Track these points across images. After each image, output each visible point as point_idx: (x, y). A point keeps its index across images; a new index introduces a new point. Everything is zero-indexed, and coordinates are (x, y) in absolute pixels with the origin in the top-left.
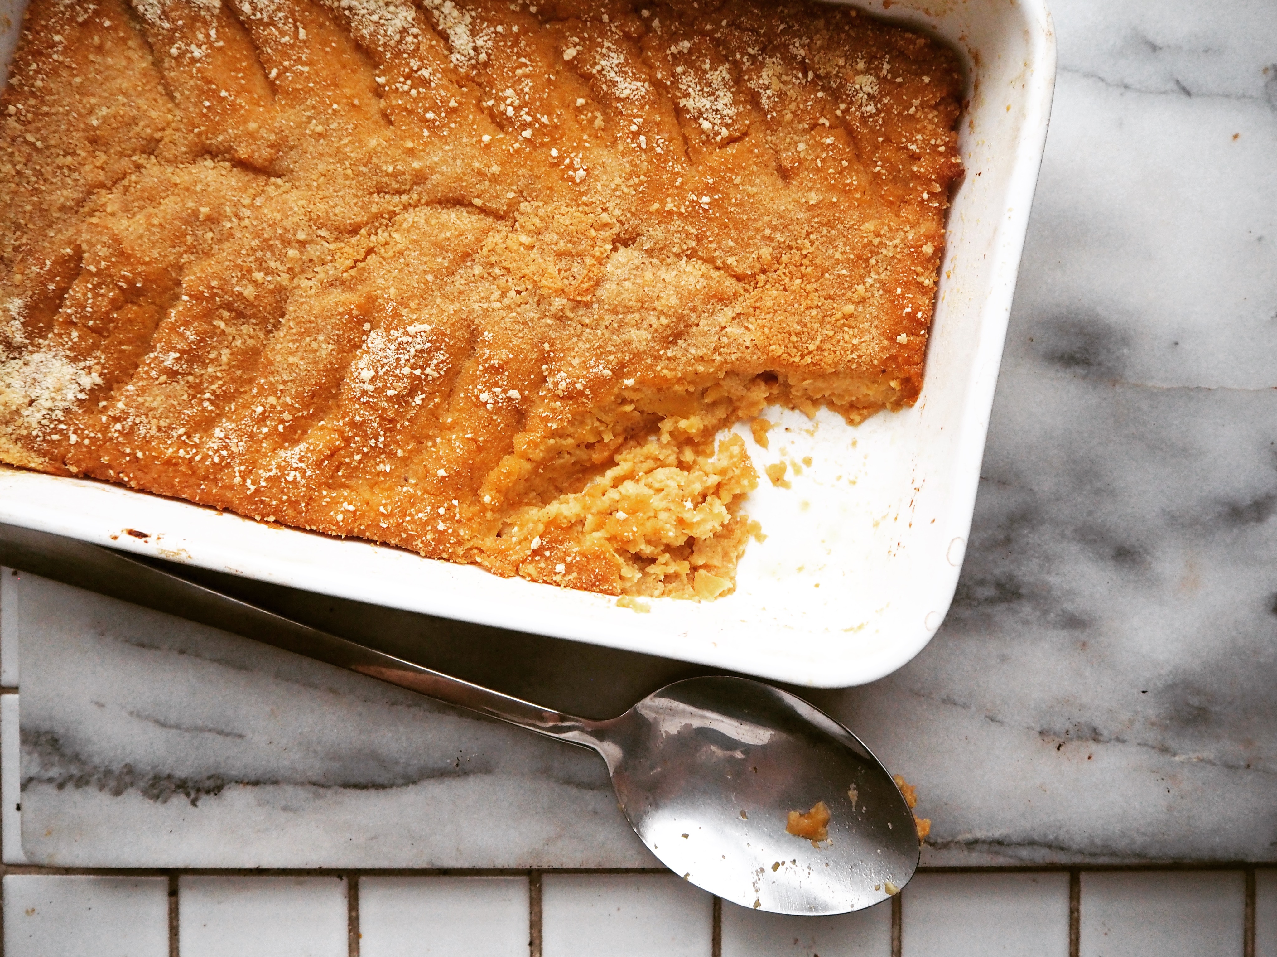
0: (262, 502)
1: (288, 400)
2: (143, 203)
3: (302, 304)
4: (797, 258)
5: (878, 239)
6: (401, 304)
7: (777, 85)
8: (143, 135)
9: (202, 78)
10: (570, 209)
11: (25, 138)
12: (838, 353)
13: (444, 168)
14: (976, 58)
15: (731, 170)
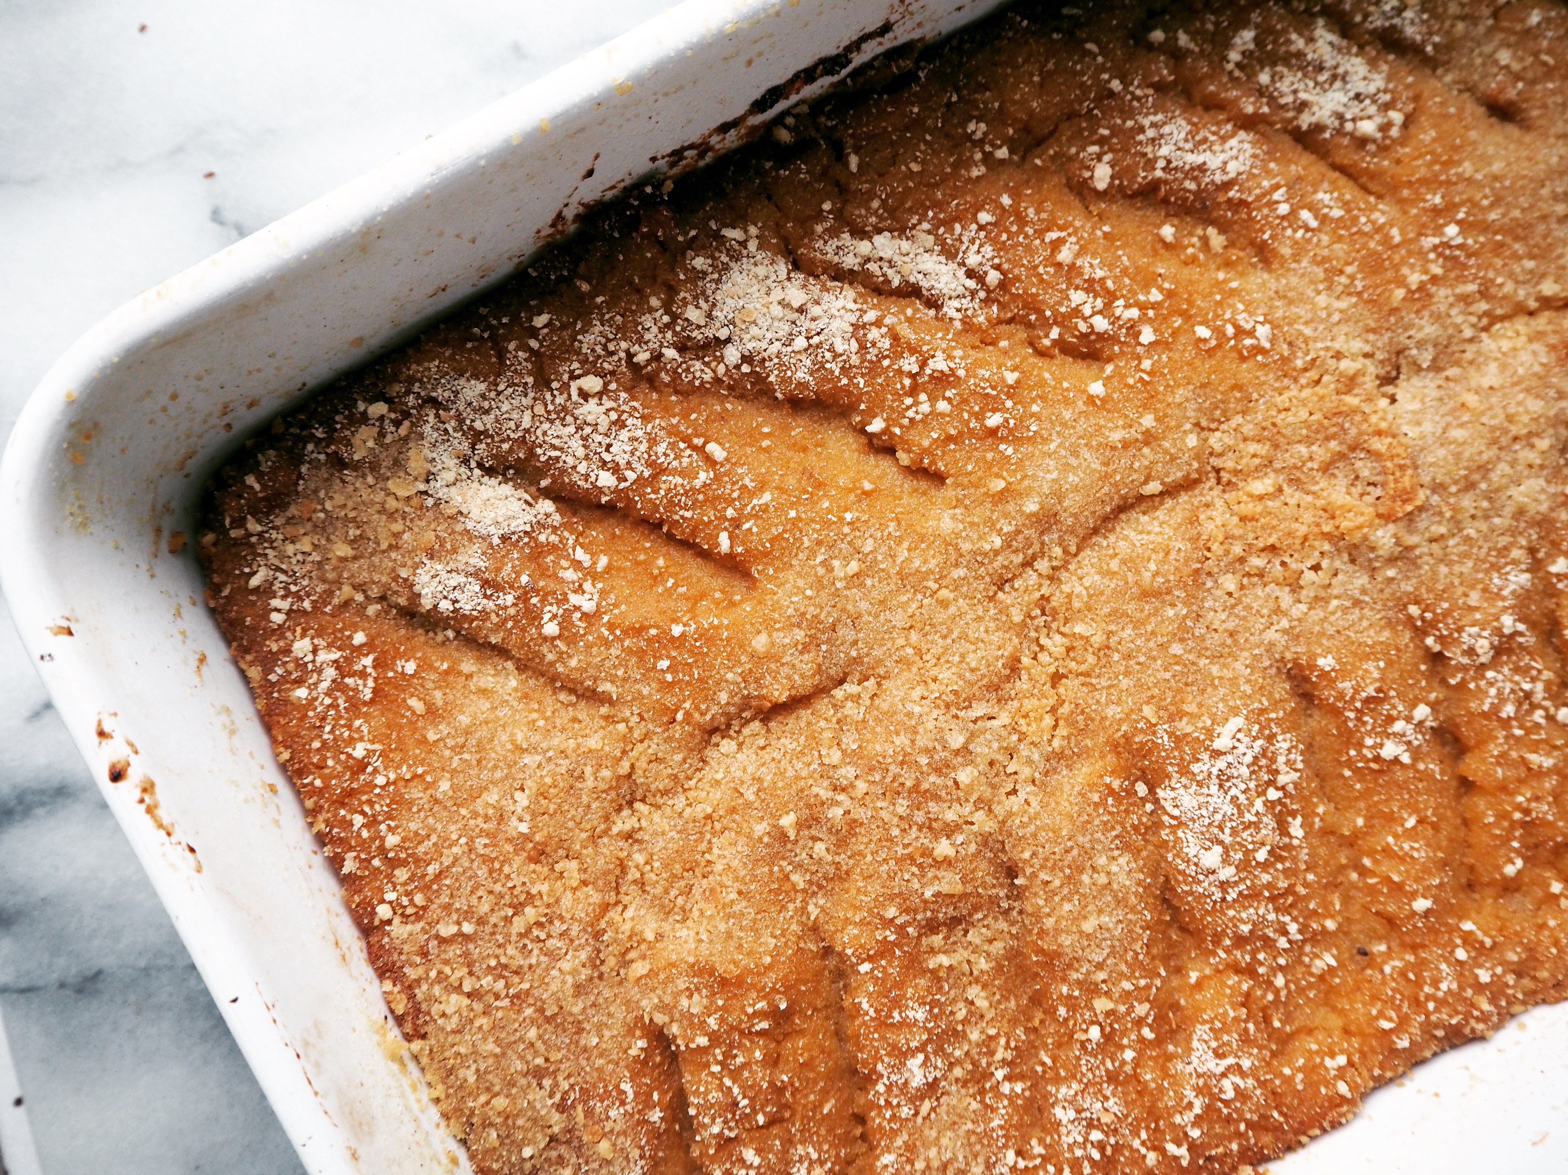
0: (1209, 1159)
1: (1127, 985)
2: (682, 883)
6: (1171, 719)
8: (603, 786)
9: (625, 632)
10: (1288, 394)
11: (437, 936)
13: (1072, 479)
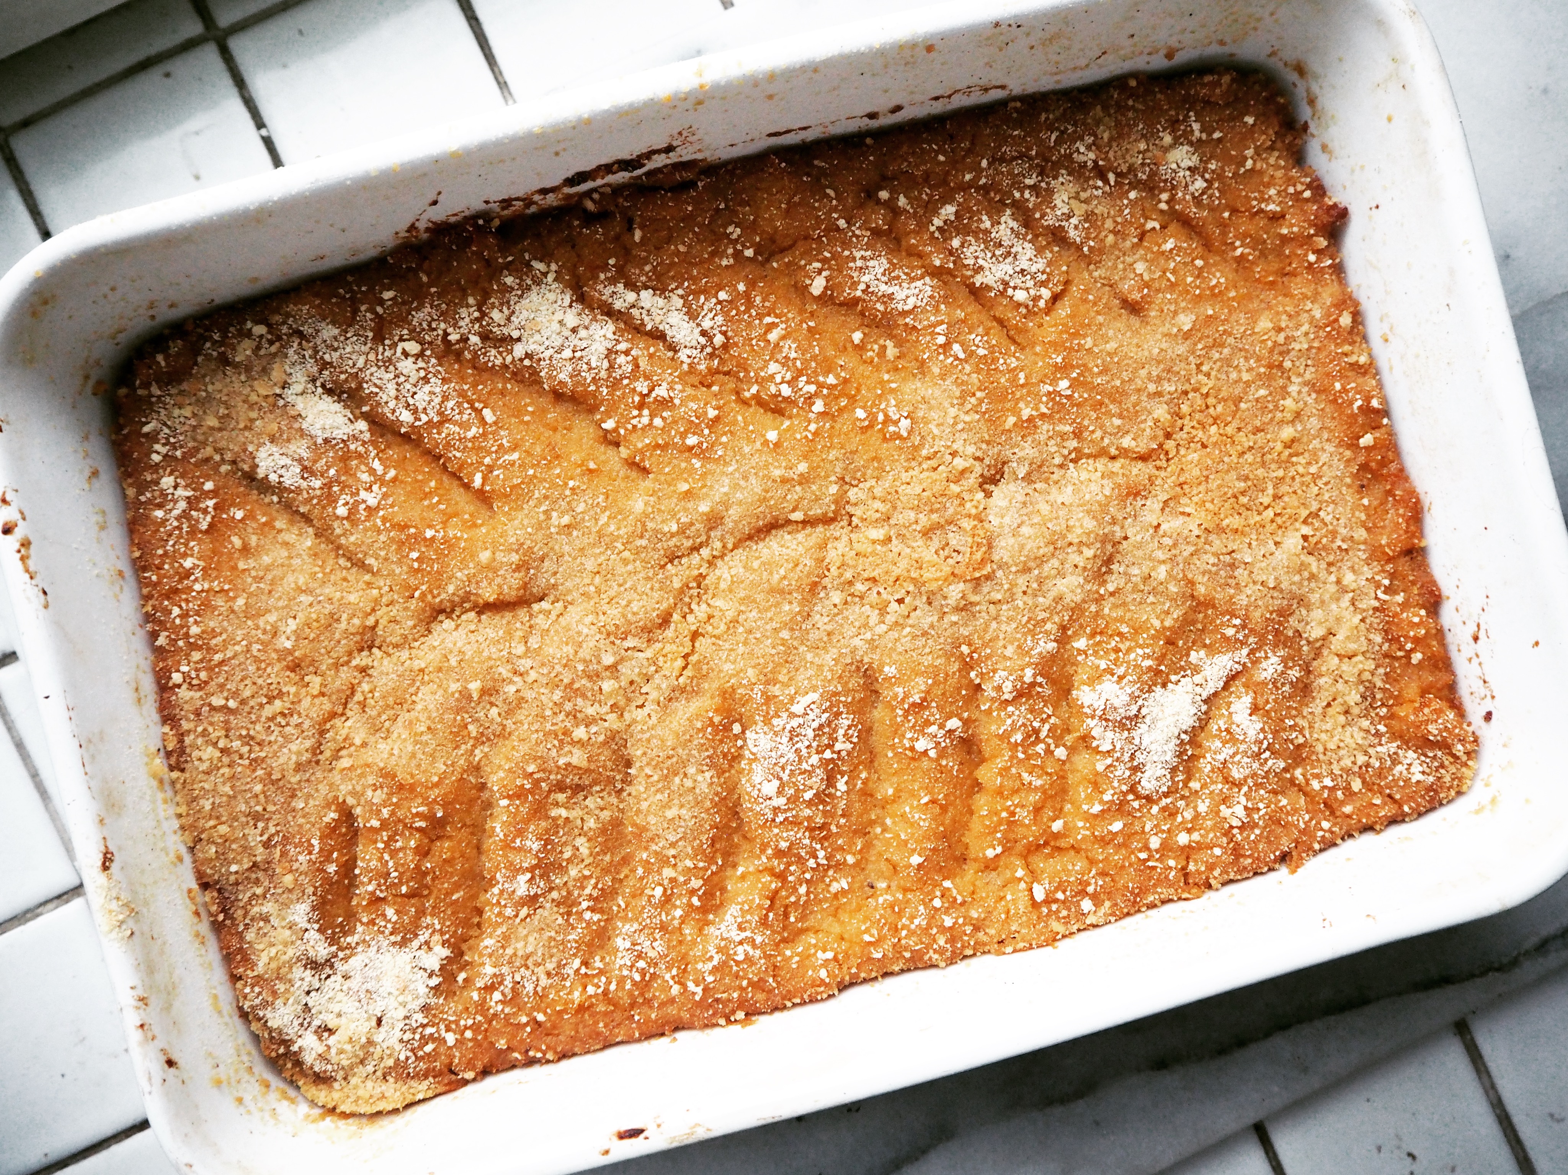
0: (717, 1000)
1: (689, 864)
2: (392, 712)
3: (648, 741)
4: (1199, 401)
5: (1282, 336)
6: (767, 683)
7: (1080, 209)
8: (352, 630)
9: (393, 526)
10: (911, 473)
11: (210, 705)
12: (1299, 492)
13: (739, 495)
14: (1300, 70)
15: (1076, 335)
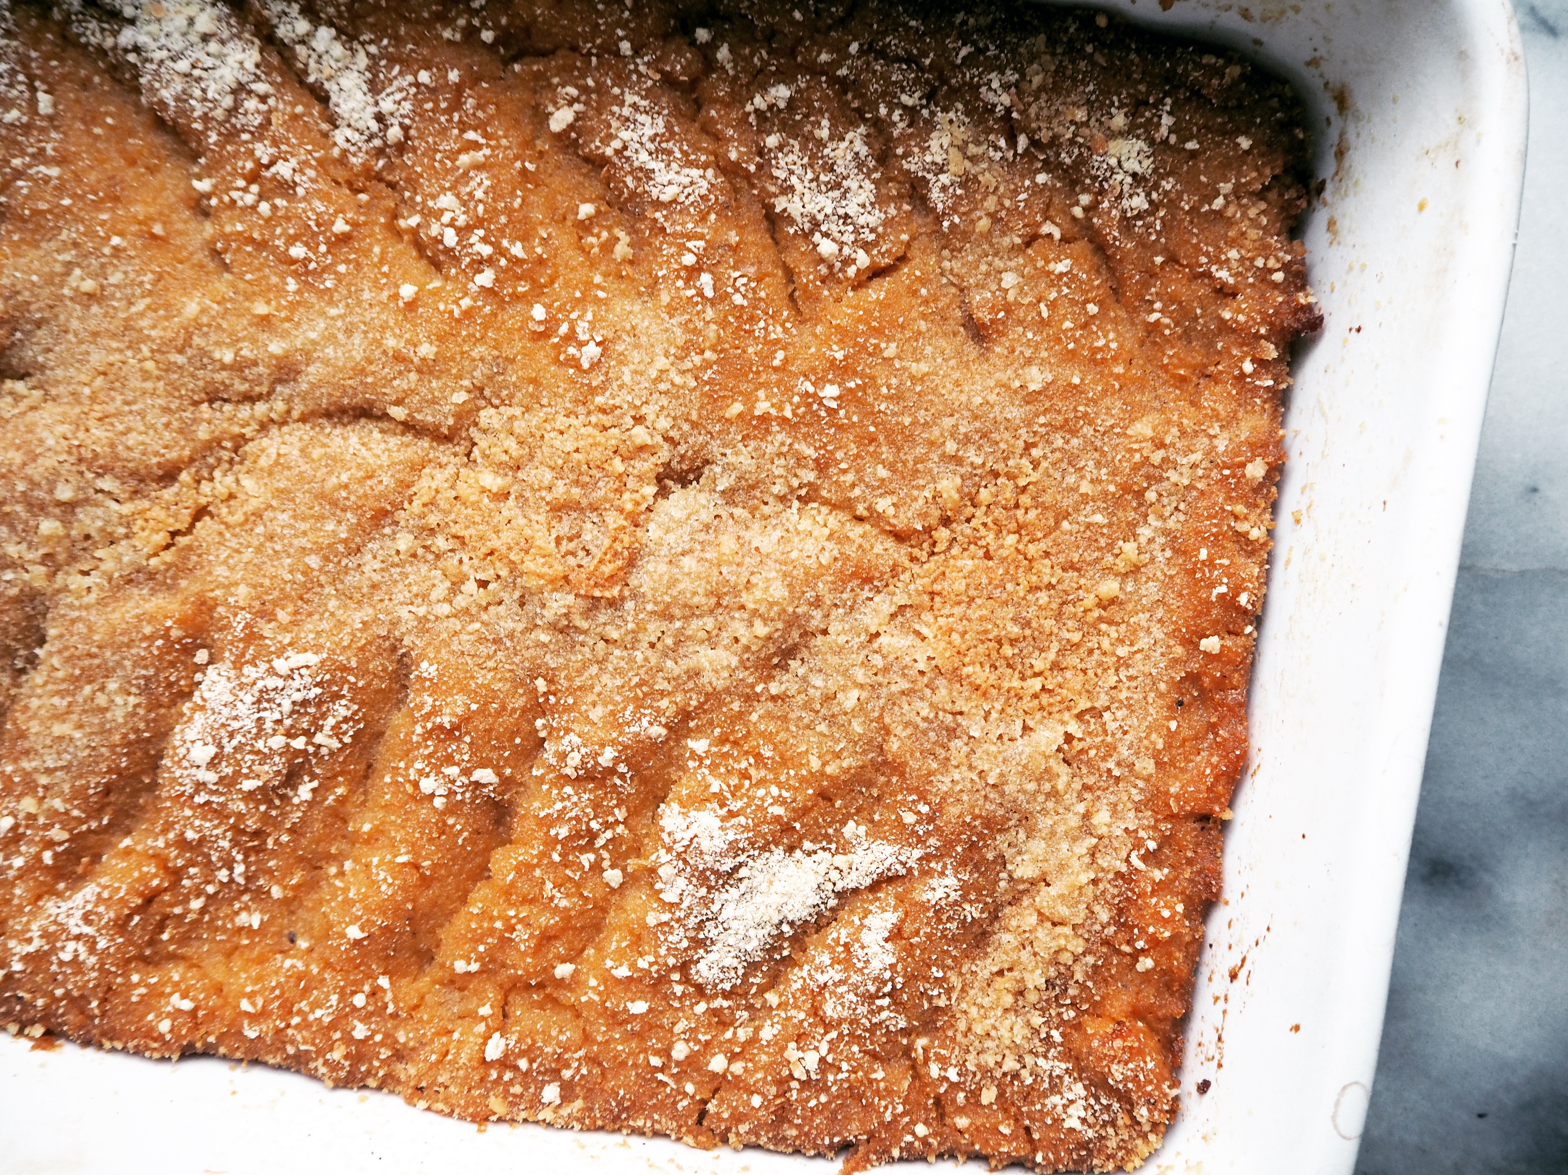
0: (17, 998)
1: (58, 804)
3: (73, 621)
4: (1008, 493)
5: (1161, 453)
6: (260, 614)
7: (958, 165)
10: (572, 420)
12: (1090, 673)
13: (330, 351)
14: (1342, 100)
15: (878, 332)
